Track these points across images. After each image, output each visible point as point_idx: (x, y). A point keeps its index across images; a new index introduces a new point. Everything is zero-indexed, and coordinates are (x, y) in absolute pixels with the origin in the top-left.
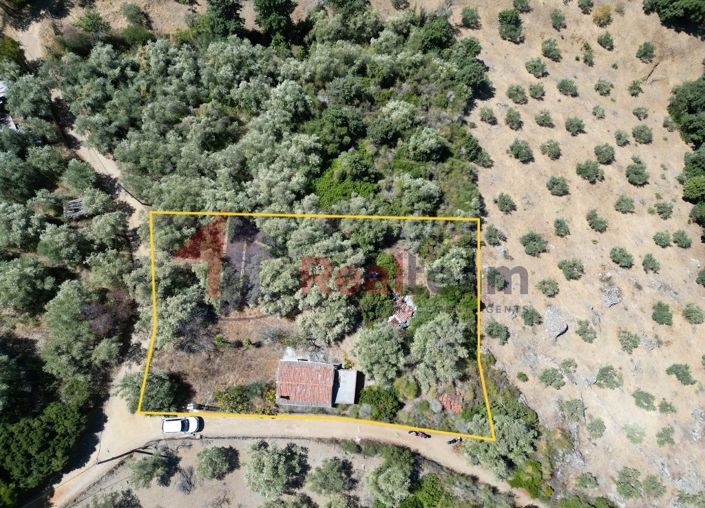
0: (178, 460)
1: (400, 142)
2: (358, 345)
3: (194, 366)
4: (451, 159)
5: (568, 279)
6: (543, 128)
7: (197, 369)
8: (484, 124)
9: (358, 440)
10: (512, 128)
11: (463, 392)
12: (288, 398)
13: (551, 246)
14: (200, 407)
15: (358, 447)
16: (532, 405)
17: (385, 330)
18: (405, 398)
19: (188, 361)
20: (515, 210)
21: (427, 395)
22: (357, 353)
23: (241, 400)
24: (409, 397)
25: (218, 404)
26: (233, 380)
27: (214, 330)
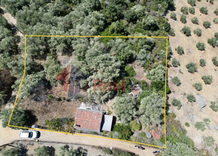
0: (27, 150)
1: (138, 21)
2: (115, 104)
3: (39, 108)
4: (158, 31)
5: (206, 84)
6: (194, 24)
7: (39, 109)
8: (172, 19)
9: (111, 148)
10: (182, 22)
11: (161, 130)
12: (79, 126)
13: (198, 70)
14: (39, 127)
15: (111, 151)
16: (191, 138)
17: (127, 98)
18: (134, 130)
19: (36, 105)
20: (184, 54)
21: (144, 130)
22: (114, 108)
23: (58, 125)
24: (136, 130)
25: (47, 126)
26: (56, 115)
27: (49, 92)
